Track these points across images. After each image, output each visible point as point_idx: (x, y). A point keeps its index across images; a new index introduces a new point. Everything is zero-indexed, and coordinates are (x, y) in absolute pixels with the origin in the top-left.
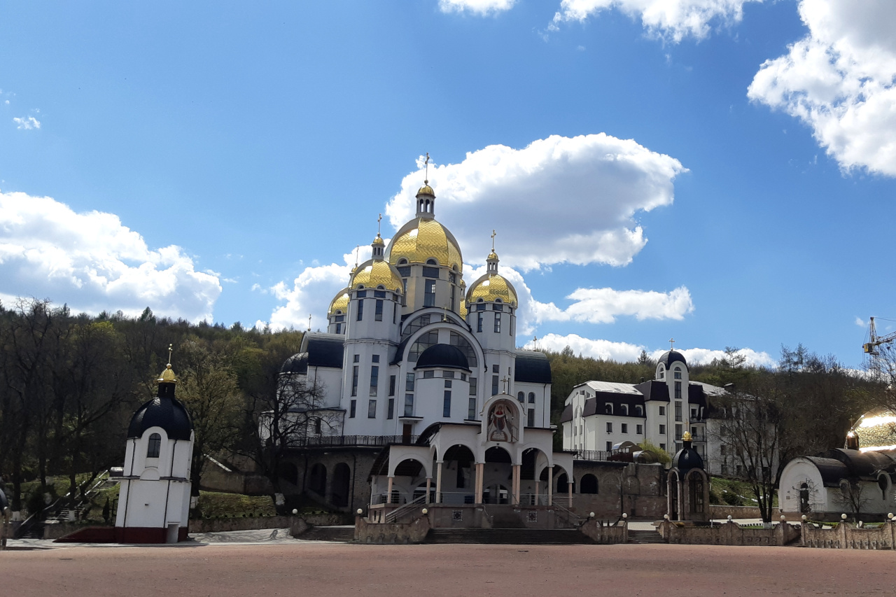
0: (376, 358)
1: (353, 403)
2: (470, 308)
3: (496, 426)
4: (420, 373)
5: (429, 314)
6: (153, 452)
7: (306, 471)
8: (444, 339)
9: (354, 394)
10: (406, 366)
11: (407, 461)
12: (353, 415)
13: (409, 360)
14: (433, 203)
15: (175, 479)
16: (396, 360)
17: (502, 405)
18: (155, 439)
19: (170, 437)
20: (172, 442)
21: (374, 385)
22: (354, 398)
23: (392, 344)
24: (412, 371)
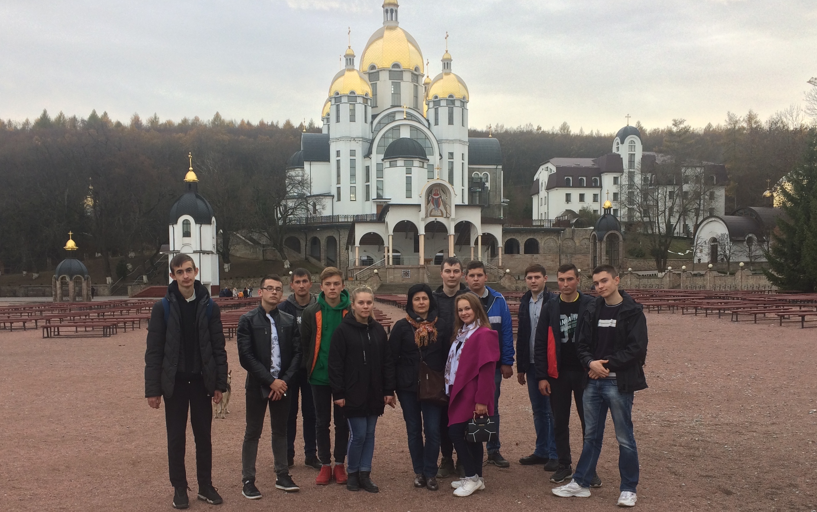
0: (353, 153)
1: (339, 189)
2: (429, 104)
3: (433, 204)
4: (387, 164)
5: (395, 113)
6: (187, 234)
7: (306, 243)
8: (405, 133)
9: (338, 182)
10: (376, 157)
11: (369, 234)
12: (339, 200)
13: (378, 153)
14: (396, 11)
15: (204, 252)
16: (368, 155)
17: (438, 188)
18: (186, 223)
19: (196, 222)
20: (198, 226)
21: (353, 176)
22: (339, 186)
23: (364, 140)
24: (380, 162)
